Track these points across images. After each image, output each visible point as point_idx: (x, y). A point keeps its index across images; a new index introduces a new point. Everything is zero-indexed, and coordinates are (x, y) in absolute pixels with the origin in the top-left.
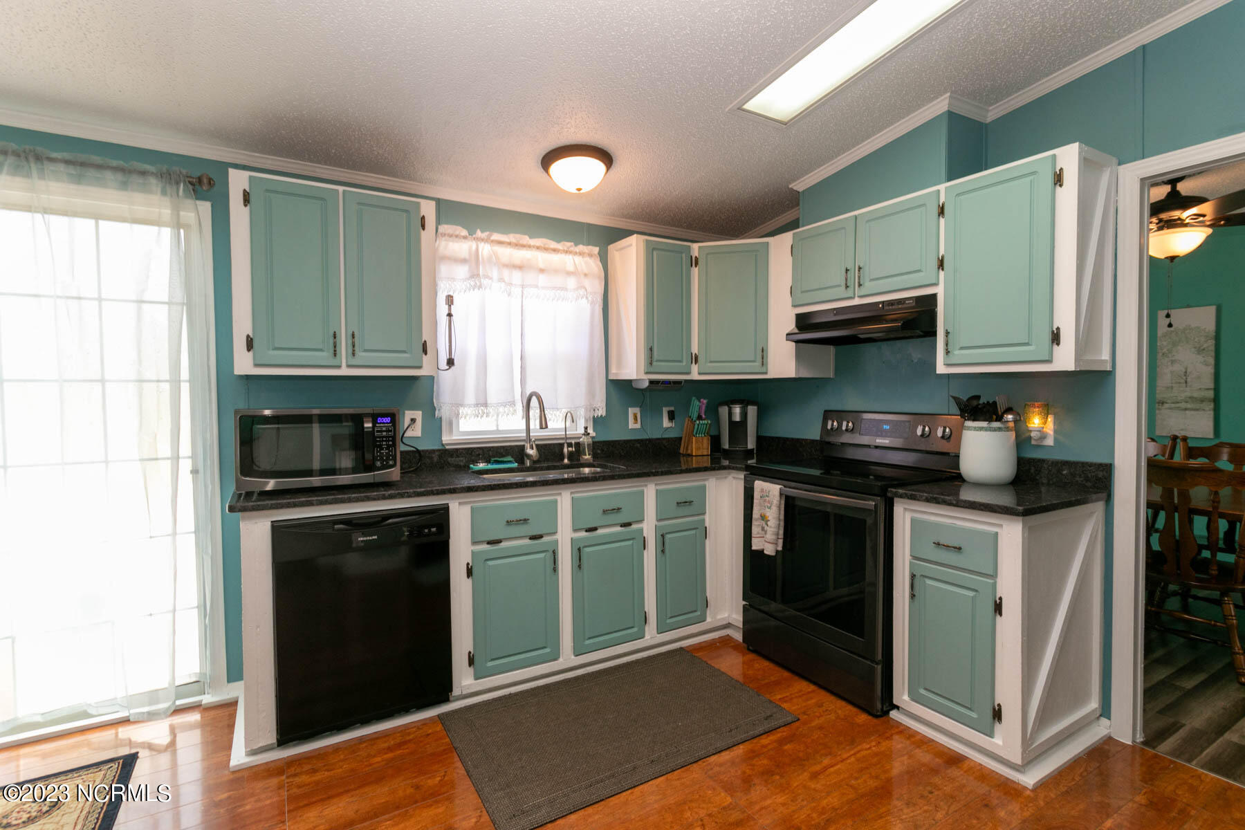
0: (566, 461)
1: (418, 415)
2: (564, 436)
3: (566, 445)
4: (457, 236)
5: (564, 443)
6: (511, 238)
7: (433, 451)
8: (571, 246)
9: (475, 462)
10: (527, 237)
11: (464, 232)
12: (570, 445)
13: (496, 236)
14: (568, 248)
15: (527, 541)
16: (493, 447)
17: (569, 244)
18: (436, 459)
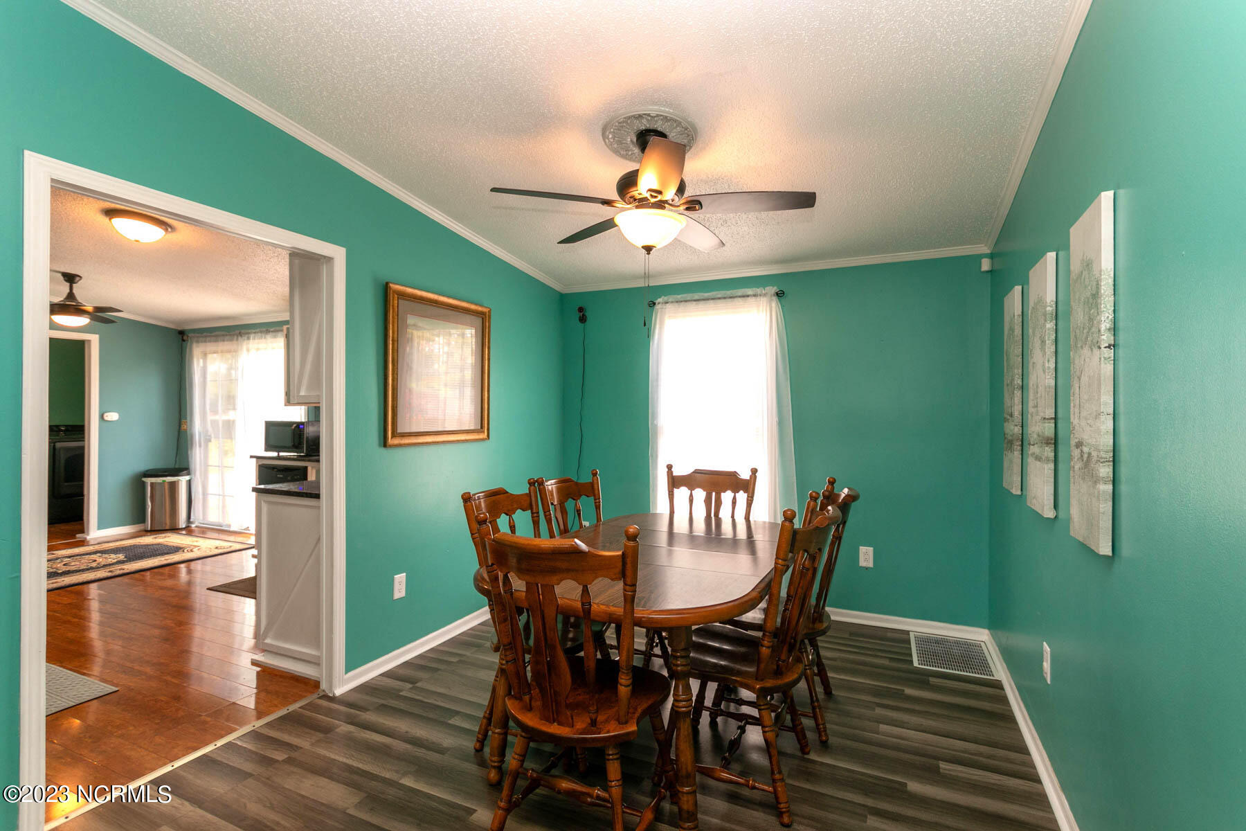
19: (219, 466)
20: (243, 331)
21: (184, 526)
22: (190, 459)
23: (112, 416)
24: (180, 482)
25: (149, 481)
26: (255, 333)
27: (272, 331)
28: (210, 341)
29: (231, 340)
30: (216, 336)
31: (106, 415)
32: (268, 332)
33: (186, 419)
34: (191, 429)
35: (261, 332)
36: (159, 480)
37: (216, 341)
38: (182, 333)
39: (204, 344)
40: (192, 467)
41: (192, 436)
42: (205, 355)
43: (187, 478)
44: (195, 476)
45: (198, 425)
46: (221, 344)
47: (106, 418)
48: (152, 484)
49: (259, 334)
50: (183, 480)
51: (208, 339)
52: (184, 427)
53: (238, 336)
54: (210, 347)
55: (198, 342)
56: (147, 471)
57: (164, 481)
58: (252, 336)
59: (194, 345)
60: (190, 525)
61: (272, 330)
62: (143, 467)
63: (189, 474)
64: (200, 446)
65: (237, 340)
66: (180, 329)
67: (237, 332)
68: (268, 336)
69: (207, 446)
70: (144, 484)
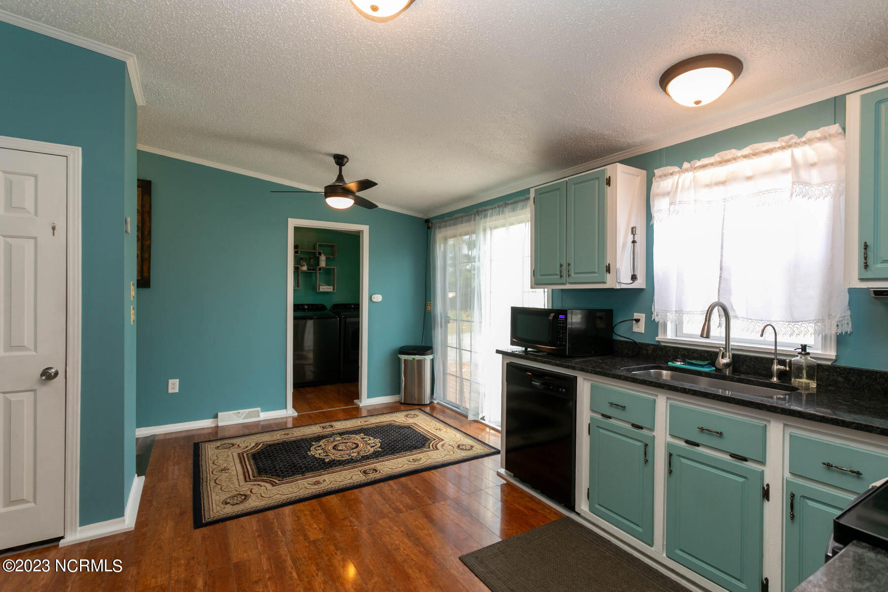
0: (775, 379)
1: (642, 317)
2: (774, 352)
3: (775, 361)
4: (665, 175)
5: (774, 359)
6: (716, 158)
7: (648, 345)
8: (791, 138)
9: (674, 359)
10: (734, 151)
11: (676, 169)
12: (782, 362)
13: (698, 163)
14: (787, 142)
15: (629, 427)
16: (697, 350)
17: (786, 138)
18: (650, 351)
19: (457, 348)
20: (480, 209)
21: (428, 403)
22: (433, 339)
23: (378, 298)
24: (426, 361)
25: (403, 357)
26: (492, 209)
27: (511, 204)
28: (450, 226)
29: (469, 221)
30: (456, 218)
31: (373, 296)
32: (506, 205)
33: (430, 301)
34: (434, 309)
35: (499, 207)
36: (410, 357)
37: (455, 224)
38: (427, 221)
39: (445, 229)
40: (435, 346)
41: (435, 317)
42: (446, 239)
43: (431, 357)
44: (437, 355)
45: (439, 308)
46: (459, 226)
47: (373, 300)
48: (405, 360)
49: (497, 209)
50: (428, 358)
51: (448, 223)
52: (429, 308)
53: (475, 215)
54: (450, 231)
55: (440, 227)
56: (402, 348)
57: (414, 359)
58: (489, 212)
59: (437, 231)
60: (433, 401)
61: (510, 202)
62: (399, 343)
63: (432, 353)
64: (441, 327)
65: (475, 220)
66: (426, 218)
67: (475, 210)
68: (507, 210)
69: (446, 327)
70: (399, 359)
